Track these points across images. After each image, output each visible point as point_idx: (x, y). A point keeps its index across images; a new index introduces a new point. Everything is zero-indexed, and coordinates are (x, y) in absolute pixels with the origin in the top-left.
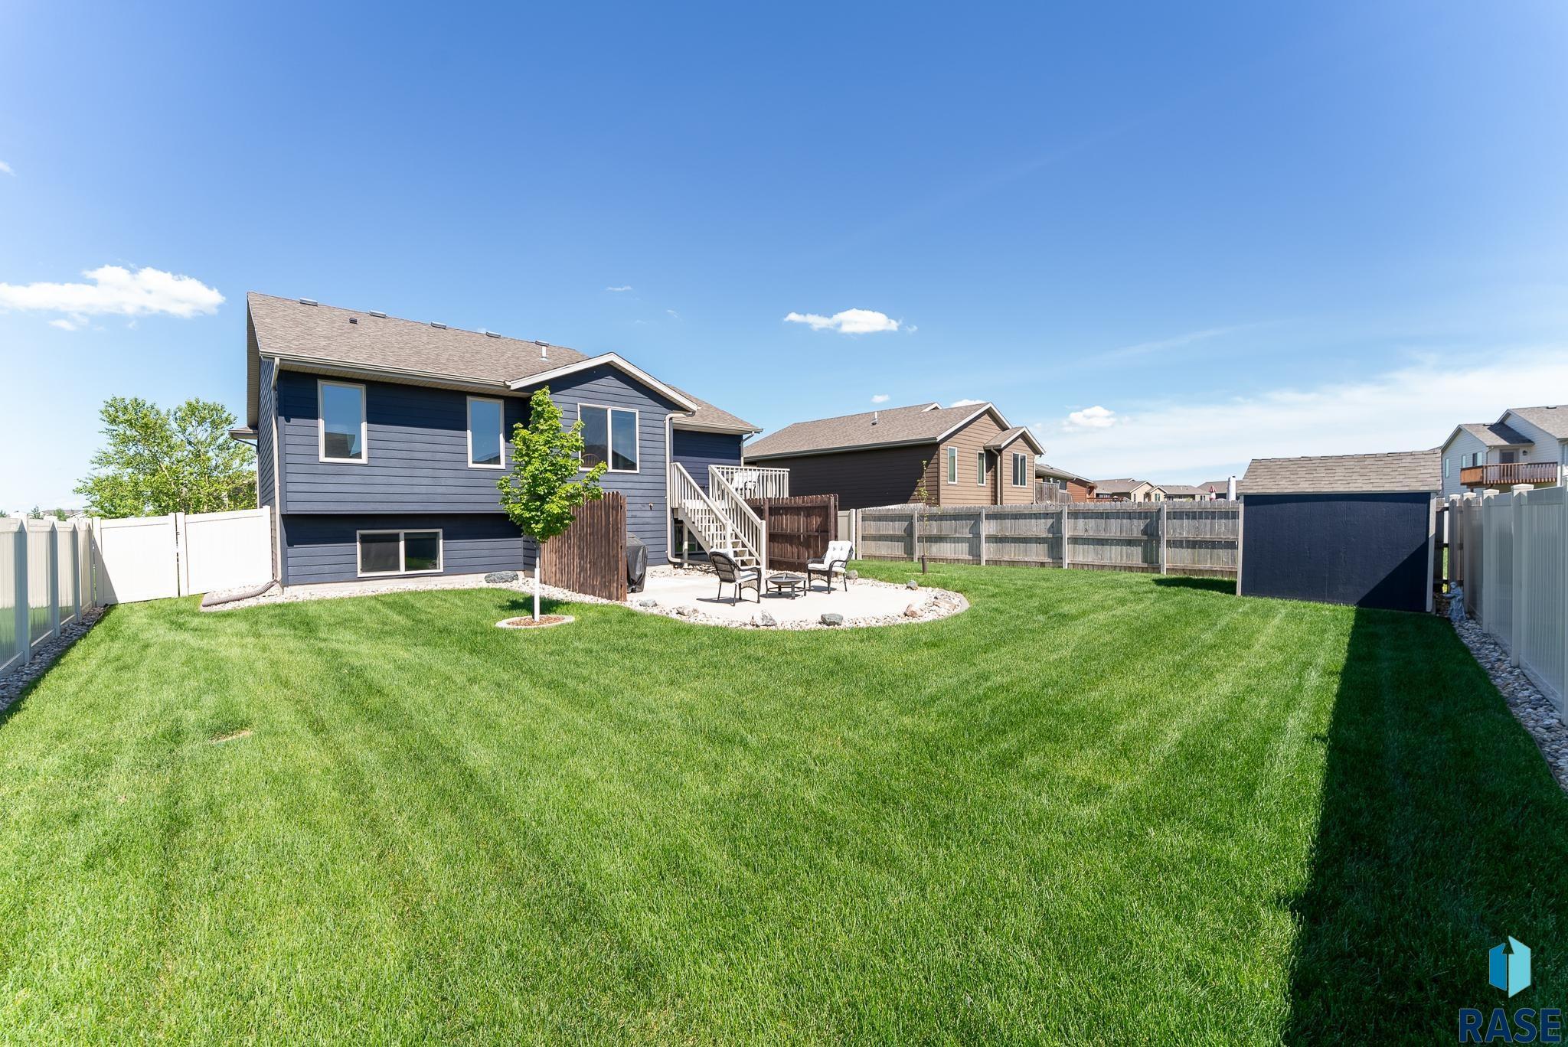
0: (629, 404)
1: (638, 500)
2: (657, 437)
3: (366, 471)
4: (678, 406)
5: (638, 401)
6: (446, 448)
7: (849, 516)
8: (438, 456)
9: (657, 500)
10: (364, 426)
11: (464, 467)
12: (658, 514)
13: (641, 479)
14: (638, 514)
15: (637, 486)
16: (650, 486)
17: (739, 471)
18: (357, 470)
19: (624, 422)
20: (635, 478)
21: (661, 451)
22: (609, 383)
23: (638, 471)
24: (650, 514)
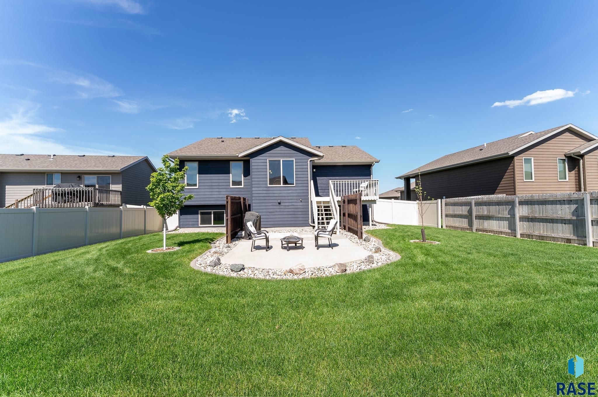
0: (290, 157)
1: (295, 198)
2: (304, 170)
3: (198, 190)
4: (315, 155)
5: (294, 155)
6: (223, 181)
7: (437, 203)
8: (221, 184)
9: (303, 198)
10: (198, 175)
11: (229, 187)
12: (305, 204)
13: (296, 188)
14: (295, 204)
15: (295, 191)
16: (301, 191)
18: (195, 190)
19: (288, 165)
20: (294, 188)
21: (306, 176)
22: (282, 148)
23: (295, 185)
24: (301, 204)
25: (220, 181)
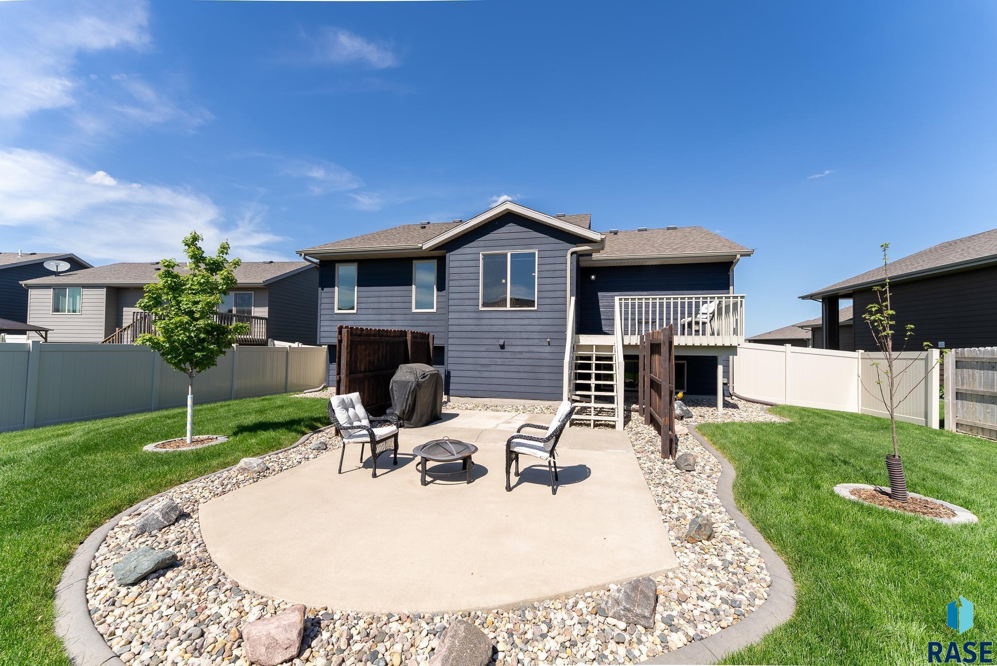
0: (528, 246)
1: (536, 335)
2: (557, 274)
3: (356, 317)
5: (538, 241)
8: (395, 305)
9: (555, 336)
10: (356, 287)
12: (556, 350)
13: (539, 315)
14: (535, 349)
15: (535, 322)
16: (549, 322)
17: (709, 300)
18: (351, 317)
19: (523, 265)
20: (533, 315)
21: (561, 287)
22: (511, 228)
23: (536, 308)
24: (548, 349)
25: (395, 299)
